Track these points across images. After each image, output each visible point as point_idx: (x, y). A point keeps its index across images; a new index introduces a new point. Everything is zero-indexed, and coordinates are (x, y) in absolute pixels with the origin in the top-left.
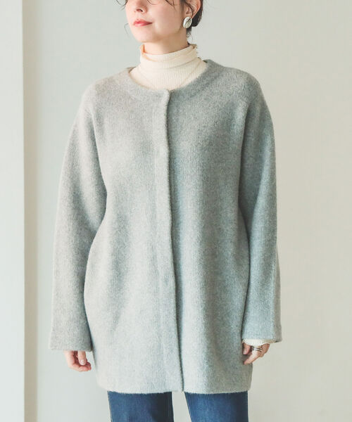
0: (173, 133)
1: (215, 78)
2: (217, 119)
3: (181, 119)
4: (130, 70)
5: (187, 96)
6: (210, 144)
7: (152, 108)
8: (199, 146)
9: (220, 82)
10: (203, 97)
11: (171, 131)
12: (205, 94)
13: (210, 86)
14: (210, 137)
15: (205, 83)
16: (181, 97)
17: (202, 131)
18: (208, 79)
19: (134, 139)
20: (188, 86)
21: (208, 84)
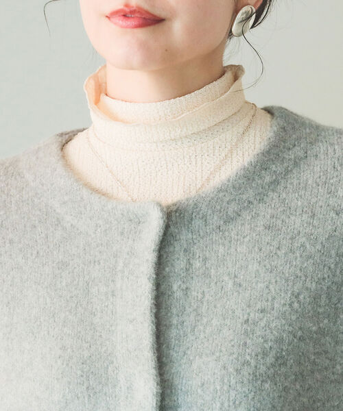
0: (173, 333)
1: (296, 164)
2: (298, 286)
3: (197, 287)
4: (66, 139)
5: (215, 220)
6: (280, 361)
7: (115, 256)
8: (246, 371)
9: (309, 174)
10: (261, 222)
11: (169, 326)
12: (265, 212)
13: (280, 188)
14: (279, 341)
15: (268, 179)
16: (197, 223)
17: (255, 323)
18: (277, 168)
19: (64, 348)
20: (220, 190)
21: (275, 183)
